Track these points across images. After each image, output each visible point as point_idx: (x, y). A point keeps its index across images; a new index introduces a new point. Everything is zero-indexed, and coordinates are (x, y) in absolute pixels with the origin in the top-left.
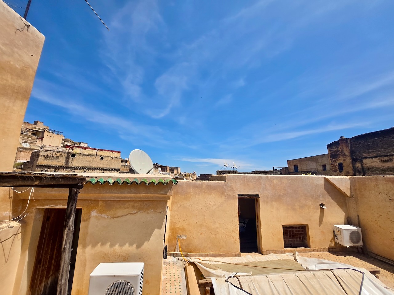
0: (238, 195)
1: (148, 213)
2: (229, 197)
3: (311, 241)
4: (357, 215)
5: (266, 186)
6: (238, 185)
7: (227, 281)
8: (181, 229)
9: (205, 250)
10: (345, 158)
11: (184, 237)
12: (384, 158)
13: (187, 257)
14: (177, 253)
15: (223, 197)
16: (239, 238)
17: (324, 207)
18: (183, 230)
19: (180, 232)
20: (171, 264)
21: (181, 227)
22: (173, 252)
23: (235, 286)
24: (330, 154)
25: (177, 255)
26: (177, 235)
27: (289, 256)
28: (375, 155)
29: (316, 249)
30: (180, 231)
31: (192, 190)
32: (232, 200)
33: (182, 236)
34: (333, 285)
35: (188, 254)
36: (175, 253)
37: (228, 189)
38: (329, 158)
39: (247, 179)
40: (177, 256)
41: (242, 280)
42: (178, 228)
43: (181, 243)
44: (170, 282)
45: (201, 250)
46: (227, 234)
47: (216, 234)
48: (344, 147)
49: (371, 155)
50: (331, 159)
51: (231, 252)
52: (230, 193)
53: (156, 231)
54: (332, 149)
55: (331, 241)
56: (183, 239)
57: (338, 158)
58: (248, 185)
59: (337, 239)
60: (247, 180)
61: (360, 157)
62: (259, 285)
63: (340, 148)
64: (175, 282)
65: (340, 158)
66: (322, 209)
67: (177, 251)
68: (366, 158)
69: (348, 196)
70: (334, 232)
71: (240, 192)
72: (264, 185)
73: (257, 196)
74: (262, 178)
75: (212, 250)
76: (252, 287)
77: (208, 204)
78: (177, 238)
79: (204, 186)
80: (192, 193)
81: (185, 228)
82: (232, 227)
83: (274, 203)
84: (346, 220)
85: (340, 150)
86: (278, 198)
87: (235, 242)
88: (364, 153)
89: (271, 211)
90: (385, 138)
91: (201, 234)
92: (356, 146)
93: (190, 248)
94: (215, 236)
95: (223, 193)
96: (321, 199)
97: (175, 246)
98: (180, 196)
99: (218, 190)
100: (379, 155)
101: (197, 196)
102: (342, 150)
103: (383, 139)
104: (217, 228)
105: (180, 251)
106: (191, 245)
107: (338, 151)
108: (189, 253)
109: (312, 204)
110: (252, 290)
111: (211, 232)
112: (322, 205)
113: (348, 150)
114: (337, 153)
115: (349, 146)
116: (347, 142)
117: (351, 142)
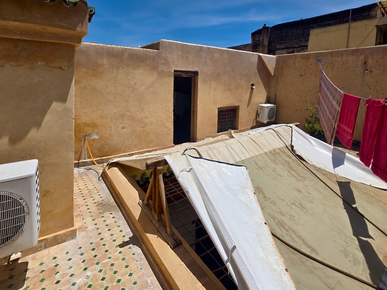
0: (175, 71)
1: (32, 69)
2: (162, 74)
3: (239, 122)
4: (275, 94)
5: (206, 61)
6: (175, 57)
7: (183, 154)
8: (89, 125)
9: (129, 149)
10: (263, 49)
11: (96, 137)
12: (289, 50)
13: (103, 164)
14: (85, 161)
15: (155, 73)
16: (173, 127)
17: (254, 87)
18: (93, 125)
19: (88, 130)
20: (77, 177)
21: (90, 122)
22: (77, 162)
23: (193, 157)
24: (252, 44)
25: (85, 164)
26: (82, 134)
27: (224, 137)
28: (284, 46)
29: (242, 130)
30: (87, 128)
31: (105, 61)
32: (166, 79)
33: (91, 135)
34: (275, 139)
35: (102, 159)
36: (80, 161)
37: (162, 62)
38: (251, 48)
39: (186, 49)
40: (84, 166)
41: (200, 150)
42: (83, 123)
43: (90, 145)
44: (82, 195)
45: (123, 150)
46: (158, 124)
47: (144, 125)
48: (265, 37)
49: (282, 47)
50: (252, 50)
51: (162, 146)
52: (164, 68)
53: (55, 105)
54: (255, 39)
55: (254, 121)
56: (94, 140)
57: (258, 49)
58: (187, 57)
59: (259, 117)
60: (186, 51)
61: (274, 48)
62: (218, 151)
63: (261, 37)
64: (90, 193)
65: (259, 49)
66: (252, 89)
67: (85, 159)
68: (278, 49)
69: (272, 76)
70: (257, 111)
71: (177, 66)
72: (204, 59)
73: (196, 73)
74: (202, 50)
75: (138, 148)
76: (212, 154)
77: (132, 84)
78: (83, 139)
79: (126, 54)
80: (107, 66)
81: (96, 122)
82: (165, 114)
83: (213, 83)
84: (267, 99)
85: (261, 39)
86: (216, 77)
87: (168, 132)
88: (278, 44)
89: (209, 93)
90: (294, 29)
91: (123, 128)
92: (274, 36)
93: (106, 150)
94: (143, 128)
95: (154, 68)
96: (253, 78)
97: (79, 152)
98: (83, 70)
99: (148, 62)
100: (287, 47)
101: (114, 70)
102: (263, 40)
103: (293, 31)
104: (146, 117)
105: (88, 158)
106: (107, 147)
107: (259, 40)
108: (104, 158)
109: (245, 84)
110: (212, 157)
111: (138, 124)
112: (253, 85)
113: (268, 40)
114: (258, 43)
115: (269, 36)
116: (268, 30)
117: (271, 32)
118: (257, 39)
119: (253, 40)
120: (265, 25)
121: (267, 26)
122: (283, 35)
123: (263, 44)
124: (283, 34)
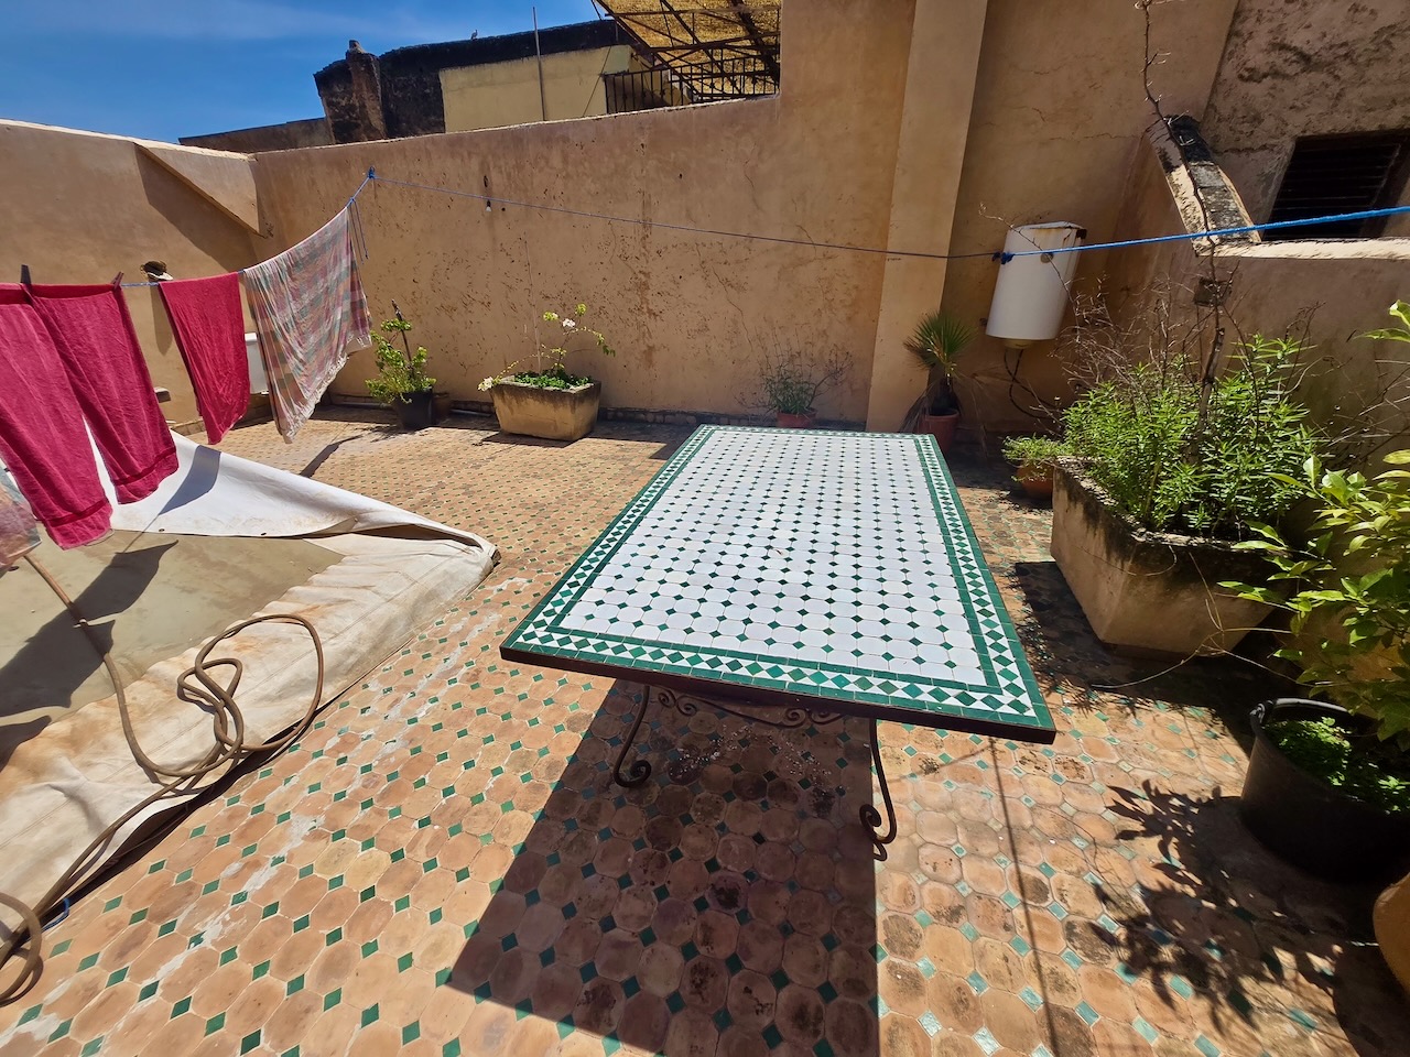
24: (330, 122)
38: (330, 136)
48: (366, 94)
54: (333, 100)
63: (354, 95)
69: (256, 233)
85: (357, 104)
92: (398, 94)
102: (364, 106)
107: (351, 108)
109: (101, 265)
113: (378, 108)
114: (350, 117)
115: (379, 91)
116: (369, 69)
117: (382, 77)
118: (344, 103)
119: (329, 105)
120: (353, 44)
121: (362, 50)
122: (428, 91)
123: (367, 122)
124: (426, 88)
